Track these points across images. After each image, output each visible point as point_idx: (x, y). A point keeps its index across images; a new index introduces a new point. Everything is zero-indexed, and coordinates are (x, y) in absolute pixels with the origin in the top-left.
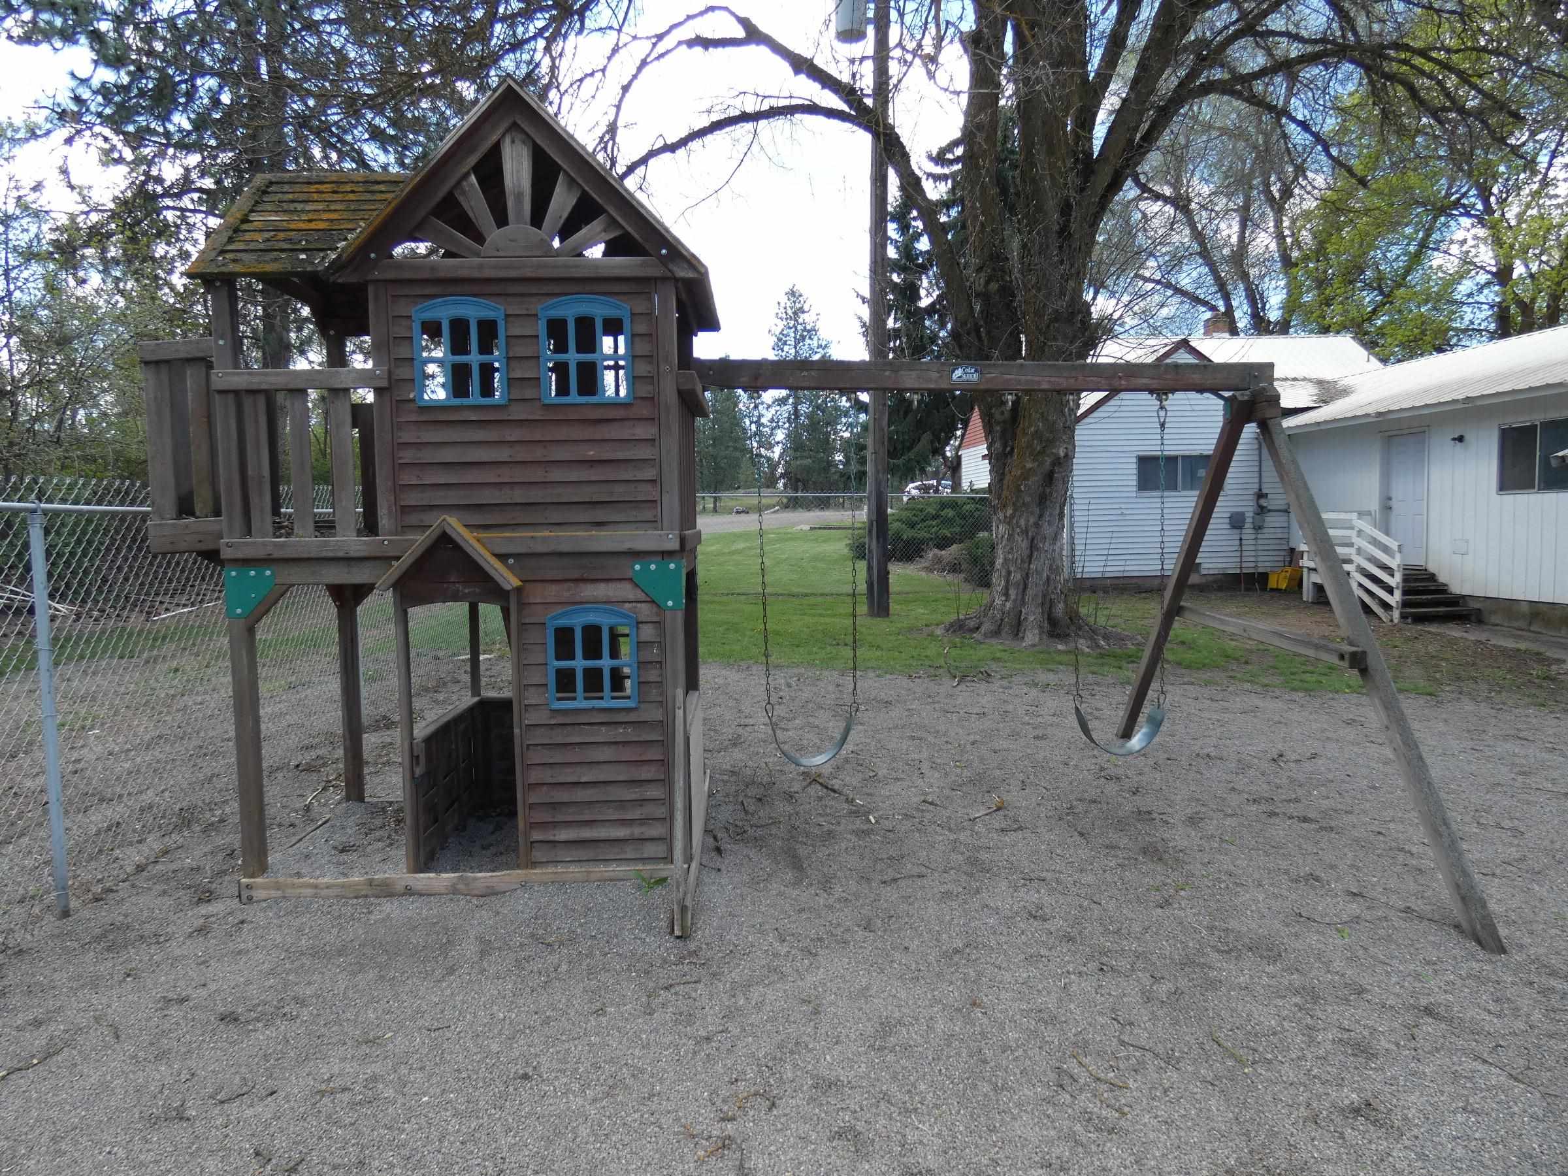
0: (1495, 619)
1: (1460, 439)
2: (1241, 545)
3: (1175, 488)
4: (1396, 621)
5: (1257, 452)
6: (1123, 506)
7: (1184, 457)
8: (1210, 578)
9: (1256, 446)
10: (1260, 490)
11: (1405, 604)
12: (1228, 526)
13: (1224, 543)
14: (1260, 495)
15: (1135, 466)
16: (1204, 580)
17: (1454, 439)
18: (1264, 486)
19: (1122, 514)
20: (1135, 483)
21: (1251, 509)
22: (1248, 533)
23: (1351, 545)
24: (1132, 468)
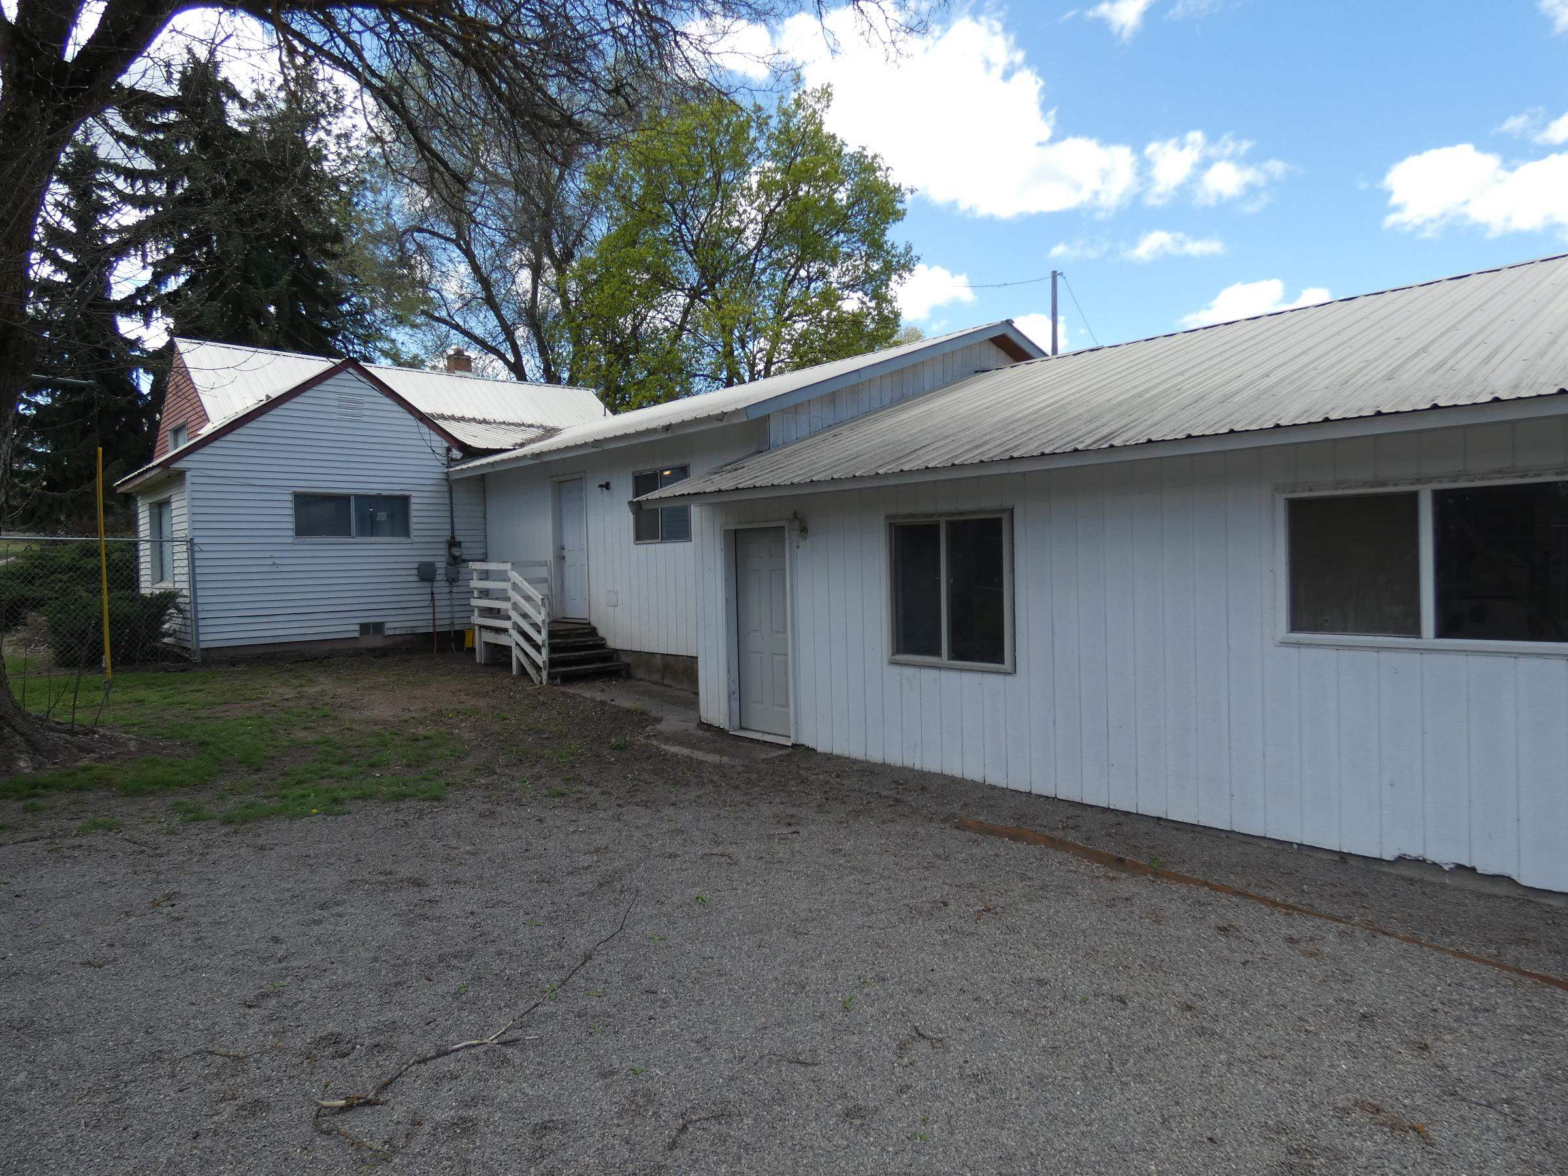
0: (640, 673)
1: (607, 486)
2: (433, 600)
3: (348, 533)
4: (545, 682)
5: (447, 495)
6: (275, 554)
7: (358, 497)
8: (400, 639)
9: (446, 489)
10: (453, 537)
11: (552, 663)
12: (416, 579)
13: (416, 598)
14: (453, 543)
15: (291, 505)
16: (389, 642)
17: (601, 486)
18: (456, 533)
19: (274, 564)
20: (292, 526)
21: (444, 559)
22: (441, 586)
23: (508, 599)
24: (287, 508)
